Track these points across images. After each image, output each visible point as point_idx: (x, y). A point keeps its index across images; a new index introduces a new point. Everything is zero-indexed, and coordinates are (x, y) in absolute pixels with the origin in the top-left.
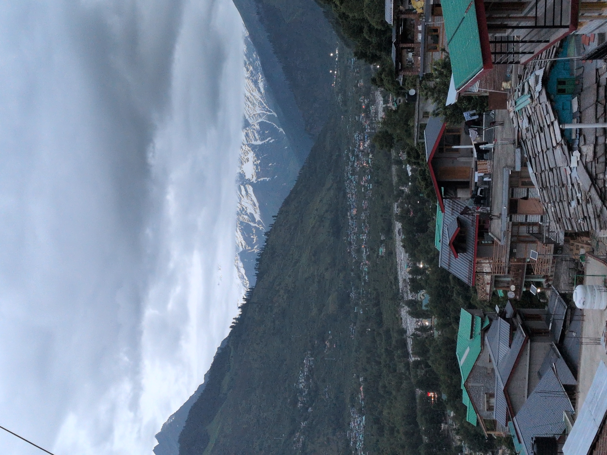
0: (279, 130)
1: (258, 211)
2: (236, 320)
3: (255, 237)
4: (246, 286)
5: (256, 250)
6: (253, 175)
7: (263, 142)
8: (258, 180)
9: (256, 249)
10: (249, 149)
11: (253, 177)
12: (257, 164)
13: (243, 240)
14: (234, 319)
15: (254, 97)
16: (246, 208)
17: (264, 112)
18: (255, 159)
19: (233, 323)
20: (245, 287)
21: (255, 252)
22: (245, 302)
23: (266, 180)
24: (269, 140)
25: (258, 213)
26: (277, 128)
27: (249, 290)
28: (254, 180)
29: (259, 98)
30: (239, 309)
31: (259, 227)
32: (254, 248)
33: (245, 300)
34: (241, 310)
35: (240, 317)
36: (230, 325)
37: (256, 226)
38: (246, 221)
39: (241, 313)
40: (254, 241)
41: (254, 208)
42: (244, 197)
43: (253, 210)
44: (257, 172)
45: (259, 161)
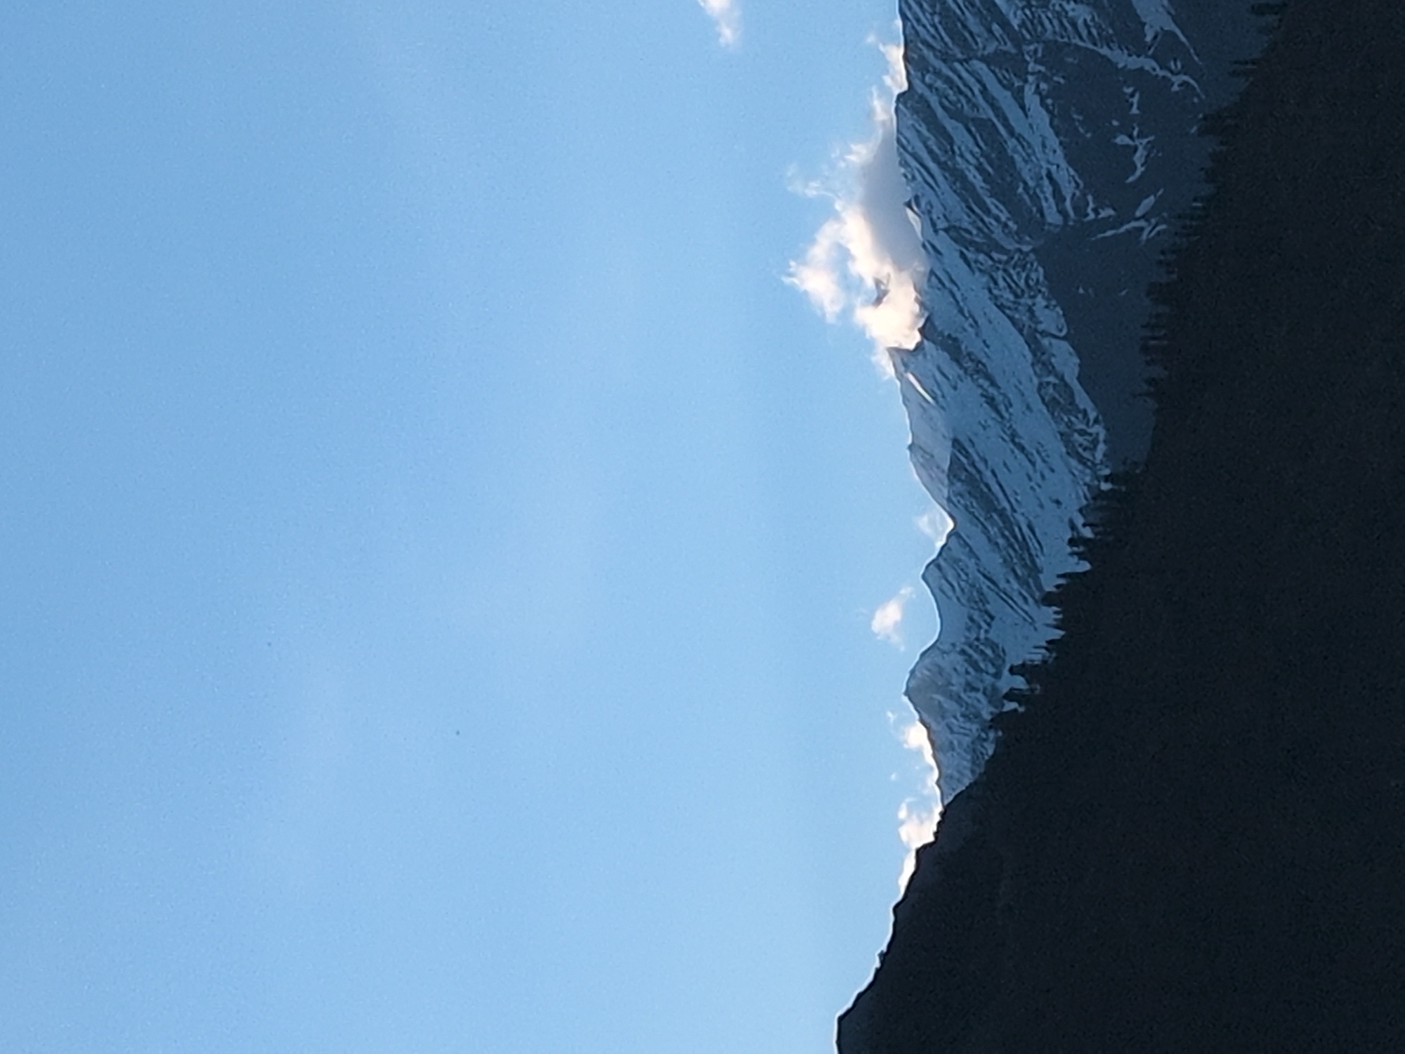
2: (1028, 682)
3: (1141, 145)
4: (1087, 455)
5: (1151, 225)
9: (1146, 218)
13: (1064, 164)
14: (1012, 671)
19: (1011, 696)
20: (1082, 460)
21: (1144, 236)
22: (1085, 566)
27: (1105, 486)
30: (1044, 608)
31: (1169, 75)
32: (1138, 214)
33: (1081, 549)
34: (1060, 616)
35: (1051, 661)
36: (991, 713)
37: (1147, 68)
38: (1081, 38)
39: (1062, 633)
40: (1135, 168)
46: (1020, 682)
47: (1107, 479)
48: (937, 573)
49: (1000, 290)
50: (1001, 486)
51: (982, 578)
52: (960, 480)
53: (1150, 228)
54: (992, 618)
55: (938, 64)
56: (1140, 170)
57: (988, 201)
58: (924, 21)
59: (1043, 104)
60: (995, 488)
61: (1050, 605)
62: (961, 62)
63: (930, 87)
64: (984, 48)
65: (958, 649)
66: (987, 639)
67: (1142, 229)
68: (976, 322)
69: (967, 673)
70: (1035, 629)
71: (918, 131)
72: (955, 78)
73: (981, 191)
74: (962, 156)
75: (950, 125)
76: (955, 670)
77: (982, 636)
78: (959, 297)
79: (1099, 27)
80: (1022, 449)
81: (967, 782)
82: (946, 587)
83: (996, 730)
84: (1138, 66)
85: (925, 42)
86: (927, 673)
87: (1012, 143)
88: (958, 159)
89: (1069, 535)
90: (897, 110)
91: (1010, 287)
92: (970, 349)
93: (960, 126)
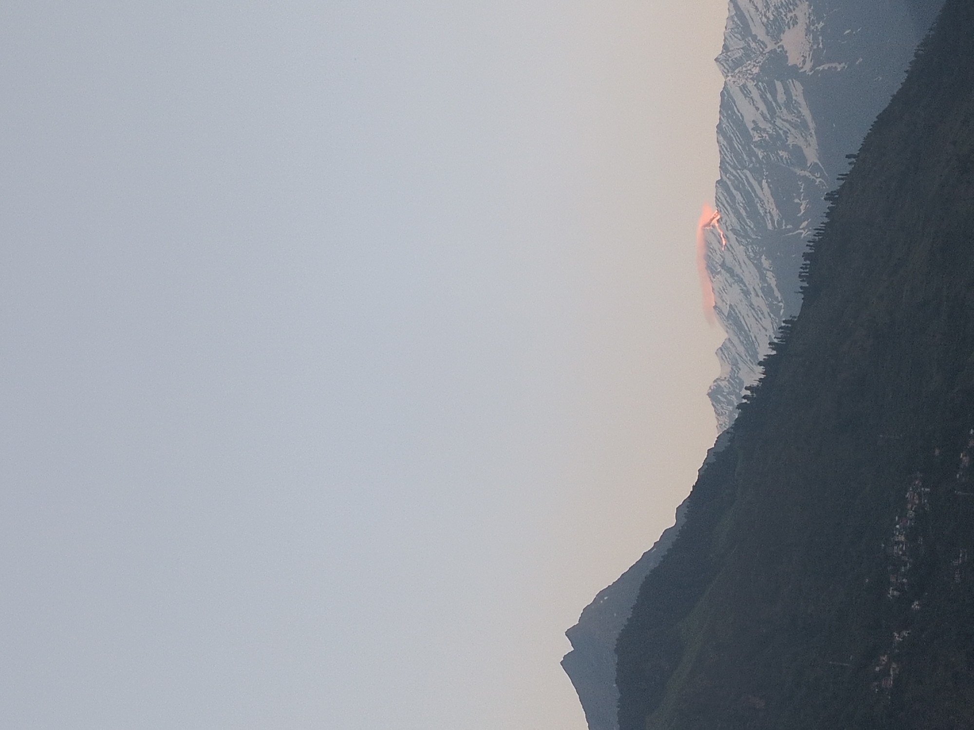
1: (813, 140)
2: (752, 392)
3: (804, 203)
4: (777, 313)
5: (805, 232)
6: (805, 57)
8: (818, 68)
9: (803, 229)
11: (804, 62)
12: (817, 30)
13: (775, 209)
14: (746, 388)
16: (785, 133)
18: (812, 18)
19: (745, 397)
20: (775, 315)
21: (803, 236)
22: (774, 352)
23: (836, 68)
25: (813, 146)
27: (783, 324)
28: (807, 68)
30: (759, 366)
31: (815, 179)
32: (801, 227)
33: (773, 346)
34: (764, 370)
35: (760, 386)
36: (737, 403)
37: (807, 175)
38: (784, 164)
39: (764, 376)
40: (801, 211)
41: (803, 134)
42: (783, 108)
43: (801, 137)
44: (814, 50)
45: (822, 22)
46: (748, 393)
47: (784, 322)
48: (720, 352)
49: (749, 253)
50: (745, 322)
51: (737, 356)
52: (731, 319)
53: (804, 233)
54: (740, 369)
55: (732, 170)
56: (803, 212)
57: (748, 221)
58: (728, 155)
59: (770, 188)
60: (743, 322)
61: (760, 366)
62: (740, 170)
63: (728, 178)
64: (749, 165)
65: (727, 379)
66: (737, 376)
67: (802, 233)
68: (740, 263)
69: (730, 388)
70: (755, 374)
71: (723, 194)
72: (738, 176)
73: (745, 217)
74: (738, 203)
75: (734, 192)
76: (726, 387)
77: (736, 376)
78: (734, 253)
80: (754, 309)
81: (727, 427)
82: (724, 357)
83: (739, 409)
84: (804, 174)
85: (728, 163)
86: (715, 387)
87: (756, 200)
88: (737, 205)
89: (769, 342)
90: (716, 186)
91: (753, 251)
92: (738, 273)
93: (738, 193)
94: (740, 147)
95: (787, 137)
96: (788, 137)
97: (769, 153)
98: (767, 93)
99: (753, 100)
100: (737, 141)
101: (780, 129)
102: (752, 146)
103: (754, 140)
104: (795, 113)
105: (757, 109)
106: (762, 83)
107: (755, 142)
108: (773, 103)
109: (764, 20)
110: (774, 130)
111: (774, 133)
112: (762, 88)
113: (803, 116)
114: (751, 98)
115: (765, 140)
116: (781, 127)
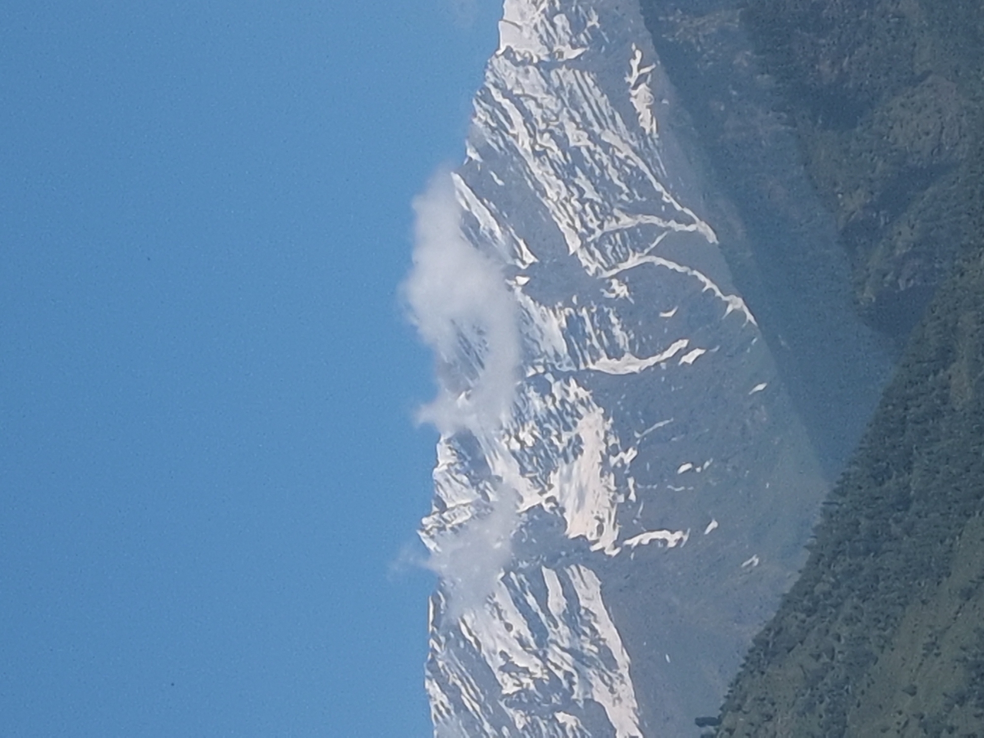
0: (727, 304)
1: (626, 689)
6: (601, 521)
7: (652, 361)
8: (628, 542)
10: (583, 393)
11: (600, 530)
12: (624, 466)
15: (606, 152)
16: (568, 675)
17: (654, 220)
18: (612, 441)
23: (665, 541)
24: (681, 353)
25: (625, 702)
26: (718, 293)
28: (607, 543)
29: (632, 155)
41: (606, 678)
42: (560, 624)
43: (601, 683)
44: (619, 505)
45: (634, 449)
79: (580, 730)
94: (477, 707)
95: (571, 683)
96: (574, 683)
97: (538, 718)
98: (526, 593)
99: (497, 608)
100: (469, 693)
101: (557, 667)
102: (502, 704)
103: (504, 692)
104: (585, 634)
105: (509, 627)
106: (516, 574)
107: (508, 695)
108: (540, 613)
109: (516, 446)
110: (545, 671)
111: (546, 677)
112: (517, 584)
113: (604, 640)
114: (496, 605)
115: (526, 691)
116: (559, 664)
